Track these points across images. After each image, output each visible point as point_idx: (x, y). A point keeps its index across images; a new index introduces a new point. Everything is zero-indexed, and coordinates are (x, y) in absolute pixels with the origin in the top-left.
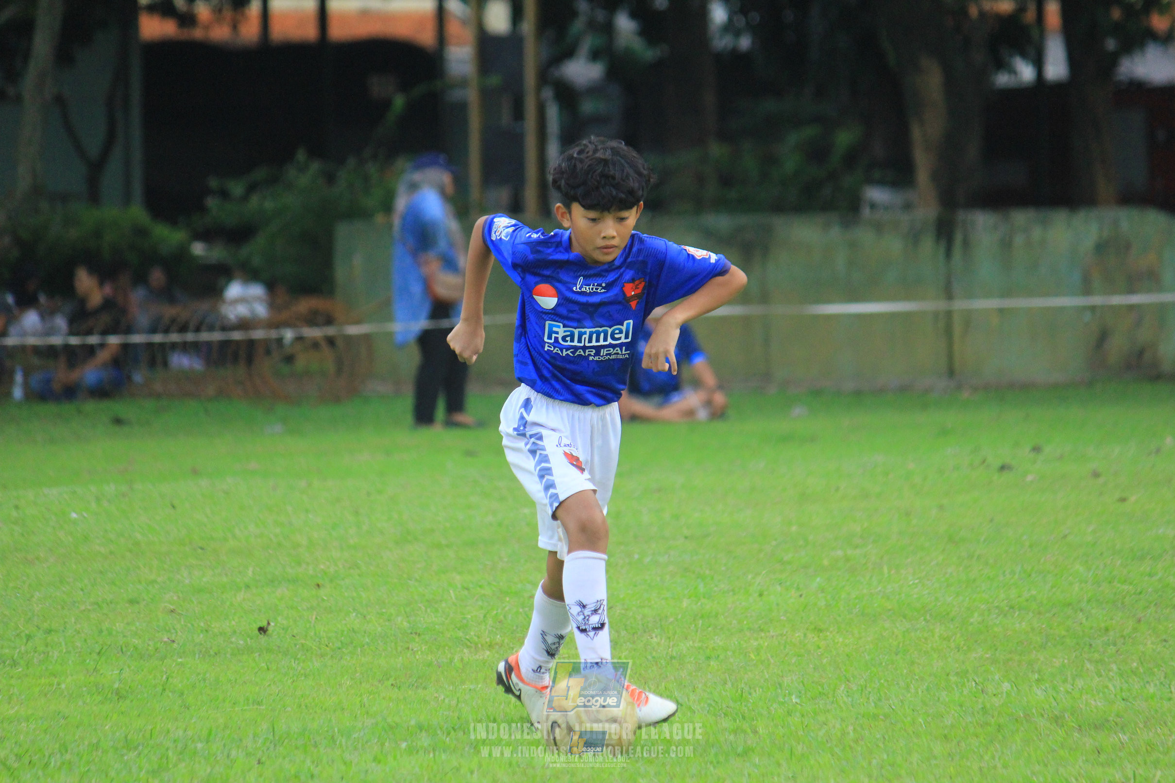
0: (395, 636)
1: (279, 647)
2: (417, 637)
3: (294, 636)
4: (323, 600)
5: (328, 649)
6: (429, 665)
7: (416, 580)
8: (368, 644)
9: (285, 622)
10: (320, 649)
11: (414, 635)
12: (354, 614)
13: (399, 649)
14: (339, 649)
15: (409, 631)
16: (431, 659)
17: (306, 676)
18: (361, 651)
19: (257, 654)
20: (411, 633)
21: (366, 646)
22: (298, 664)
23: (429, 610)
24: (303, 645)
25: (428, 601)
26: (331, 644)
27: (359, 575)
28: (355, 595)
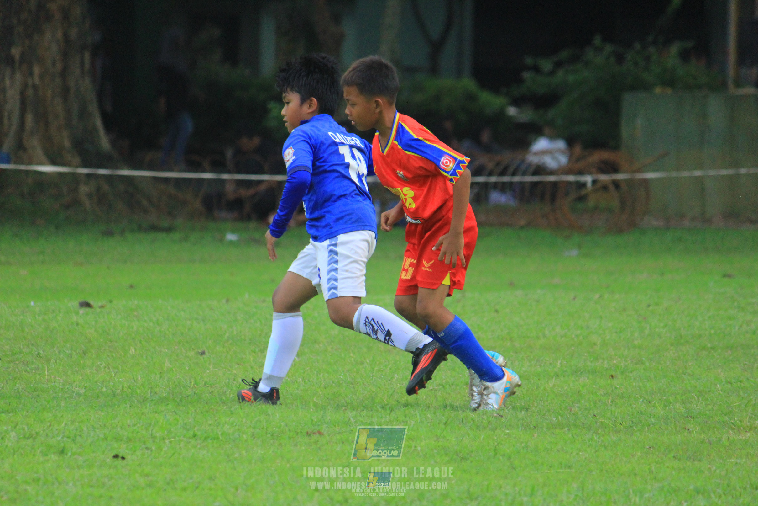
0: (674, 418)
1: (583, 423)
2: (692, 420)
3: (595, 415)
4: (616, 388)
5: (622, 427)
6: (702, 442)
7: (689, 375)
8: (653, 424)
9: (588, 405)
10: (615, 426)
11: (689, 418)
12: (641, 400)
13: (678, 428)
14: (631, 427)
15: (685, 415)
16: (704, 437)
17: (606, 448)
18: (648, 429)
19: (566, 429)
20: (687, 417)
21: (651, 426)
22: (599, 438)
23: (700, 399)
24: (602, 422)
25: (699, 391)
26: (624, 423)
27: (644, 369)
28: (641, 384)
